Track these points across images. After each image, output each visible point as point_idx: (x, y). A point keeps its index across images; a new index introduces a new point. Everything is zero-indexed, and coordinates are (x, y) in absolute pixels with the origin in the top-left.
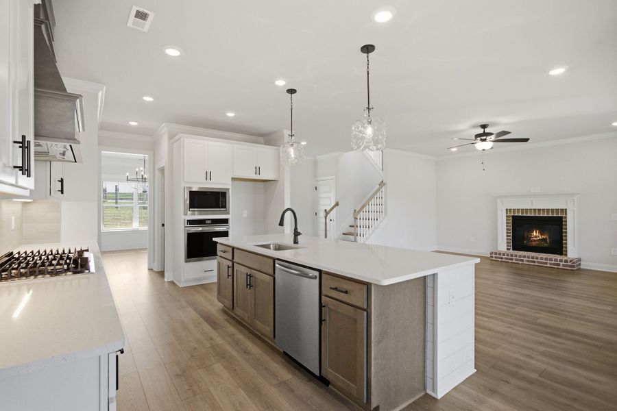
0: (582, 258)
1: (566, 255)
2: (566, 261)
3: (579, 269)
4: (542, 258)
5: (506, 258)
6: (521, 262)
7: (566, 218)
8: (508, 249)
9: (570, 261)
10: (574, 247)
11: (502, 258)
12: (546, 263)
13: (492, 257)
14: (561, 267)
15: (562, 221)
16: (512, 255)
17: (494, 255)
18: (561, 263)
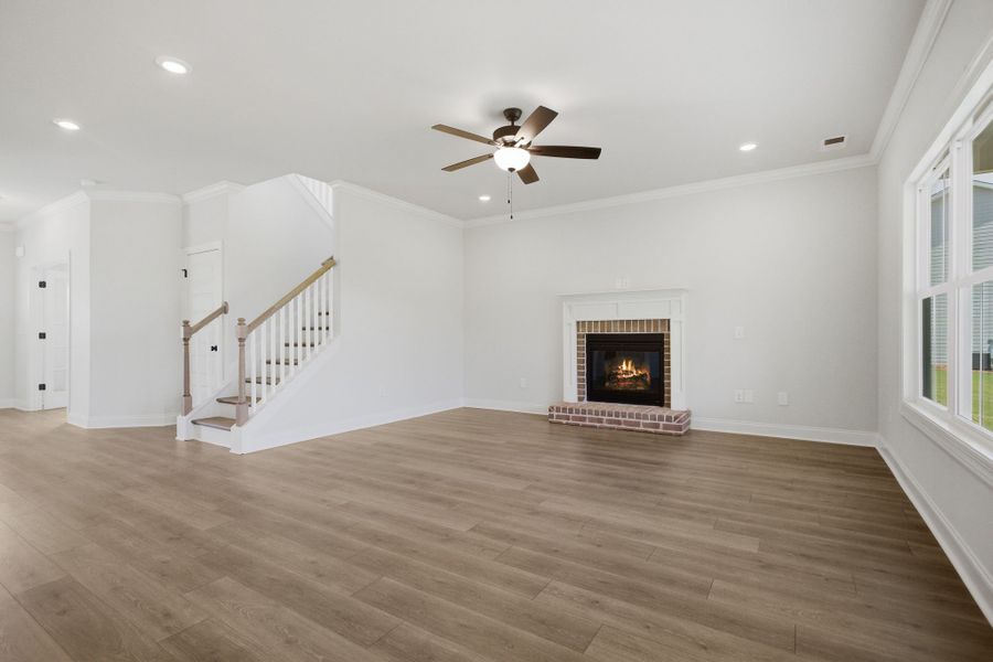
0: (691, 409)
1: (669, 406)
2: (669, 419)
3: (689, 433)
4: (631, 415)
5: (574, 418)
6: (598, 425)
7: (669, 335)
8: (580, 399)
9: (676, 418)
10: (681, 389)
11: (568, 418)
12: (638, 424)
13: (551, 416)
14: (661, 430)
15: (662, 343)
16: (584, 412)
17: (555, 414)
18: (661, 423)
